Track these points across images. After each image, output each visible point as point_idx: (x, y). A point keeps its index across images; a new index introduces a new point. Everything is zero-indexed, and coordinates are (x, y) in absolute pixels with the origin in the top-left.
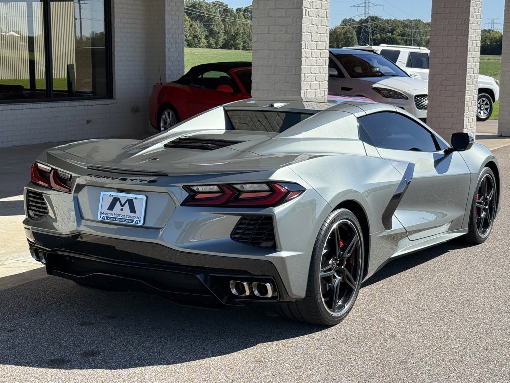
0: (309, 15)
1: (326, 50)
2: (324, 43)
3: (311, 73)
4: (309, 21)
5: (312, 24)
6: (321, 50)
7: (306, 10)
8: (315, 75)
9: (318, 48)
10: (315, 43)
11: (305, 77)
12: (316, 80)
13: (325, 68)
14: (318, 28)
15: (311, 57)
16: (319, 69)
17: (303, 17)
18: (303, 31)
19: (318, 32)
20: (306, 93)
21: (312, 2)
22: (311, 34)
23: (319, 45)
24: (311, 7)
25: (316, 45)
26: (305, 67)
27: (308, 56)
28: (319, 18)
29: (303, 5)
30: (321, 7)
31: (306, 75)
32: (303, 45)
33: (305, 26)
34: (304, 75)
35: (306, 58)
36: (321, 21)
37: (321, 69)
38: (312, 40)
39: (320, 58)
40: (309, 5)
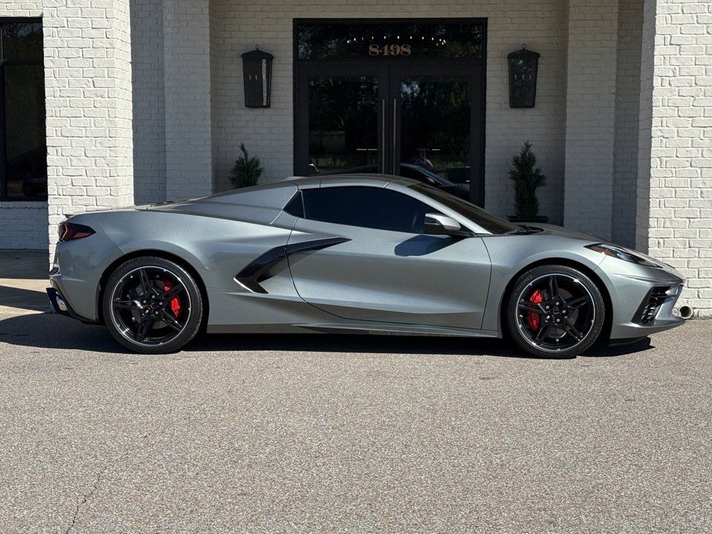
0: (670, 84)
3: (677, 156)
4: (672, 92)
5: (679, 96)
6: (704, 127)
7: (662, 79)
8: (689, 159)
9: (694, 125)
10: (690, 119)
11: (661, 162)
12: (691, 166)
14: (695, 100)
15: (678, 136)
16: (700, 151)
17: (655, 88)
18: (653, 105)
19: (695, 104)
20: (664, 182)
21: (677, 68)
22: (676, 109)
23: (700, 121)
24: (677, 74)
25: (690, 122)
26: (660, 149)
27: (667, 135)
28: (698, 87)
29: (654, 74)
30: (704, 73)
31: (664, 159)
32: (655, 122)
33: (661, 98)
34: (658, 160)
35: (662, 138)
36: (703, 90)
37: (705, 152)
38: (681, 115)
39: (703, 138)
40: (671, 72)
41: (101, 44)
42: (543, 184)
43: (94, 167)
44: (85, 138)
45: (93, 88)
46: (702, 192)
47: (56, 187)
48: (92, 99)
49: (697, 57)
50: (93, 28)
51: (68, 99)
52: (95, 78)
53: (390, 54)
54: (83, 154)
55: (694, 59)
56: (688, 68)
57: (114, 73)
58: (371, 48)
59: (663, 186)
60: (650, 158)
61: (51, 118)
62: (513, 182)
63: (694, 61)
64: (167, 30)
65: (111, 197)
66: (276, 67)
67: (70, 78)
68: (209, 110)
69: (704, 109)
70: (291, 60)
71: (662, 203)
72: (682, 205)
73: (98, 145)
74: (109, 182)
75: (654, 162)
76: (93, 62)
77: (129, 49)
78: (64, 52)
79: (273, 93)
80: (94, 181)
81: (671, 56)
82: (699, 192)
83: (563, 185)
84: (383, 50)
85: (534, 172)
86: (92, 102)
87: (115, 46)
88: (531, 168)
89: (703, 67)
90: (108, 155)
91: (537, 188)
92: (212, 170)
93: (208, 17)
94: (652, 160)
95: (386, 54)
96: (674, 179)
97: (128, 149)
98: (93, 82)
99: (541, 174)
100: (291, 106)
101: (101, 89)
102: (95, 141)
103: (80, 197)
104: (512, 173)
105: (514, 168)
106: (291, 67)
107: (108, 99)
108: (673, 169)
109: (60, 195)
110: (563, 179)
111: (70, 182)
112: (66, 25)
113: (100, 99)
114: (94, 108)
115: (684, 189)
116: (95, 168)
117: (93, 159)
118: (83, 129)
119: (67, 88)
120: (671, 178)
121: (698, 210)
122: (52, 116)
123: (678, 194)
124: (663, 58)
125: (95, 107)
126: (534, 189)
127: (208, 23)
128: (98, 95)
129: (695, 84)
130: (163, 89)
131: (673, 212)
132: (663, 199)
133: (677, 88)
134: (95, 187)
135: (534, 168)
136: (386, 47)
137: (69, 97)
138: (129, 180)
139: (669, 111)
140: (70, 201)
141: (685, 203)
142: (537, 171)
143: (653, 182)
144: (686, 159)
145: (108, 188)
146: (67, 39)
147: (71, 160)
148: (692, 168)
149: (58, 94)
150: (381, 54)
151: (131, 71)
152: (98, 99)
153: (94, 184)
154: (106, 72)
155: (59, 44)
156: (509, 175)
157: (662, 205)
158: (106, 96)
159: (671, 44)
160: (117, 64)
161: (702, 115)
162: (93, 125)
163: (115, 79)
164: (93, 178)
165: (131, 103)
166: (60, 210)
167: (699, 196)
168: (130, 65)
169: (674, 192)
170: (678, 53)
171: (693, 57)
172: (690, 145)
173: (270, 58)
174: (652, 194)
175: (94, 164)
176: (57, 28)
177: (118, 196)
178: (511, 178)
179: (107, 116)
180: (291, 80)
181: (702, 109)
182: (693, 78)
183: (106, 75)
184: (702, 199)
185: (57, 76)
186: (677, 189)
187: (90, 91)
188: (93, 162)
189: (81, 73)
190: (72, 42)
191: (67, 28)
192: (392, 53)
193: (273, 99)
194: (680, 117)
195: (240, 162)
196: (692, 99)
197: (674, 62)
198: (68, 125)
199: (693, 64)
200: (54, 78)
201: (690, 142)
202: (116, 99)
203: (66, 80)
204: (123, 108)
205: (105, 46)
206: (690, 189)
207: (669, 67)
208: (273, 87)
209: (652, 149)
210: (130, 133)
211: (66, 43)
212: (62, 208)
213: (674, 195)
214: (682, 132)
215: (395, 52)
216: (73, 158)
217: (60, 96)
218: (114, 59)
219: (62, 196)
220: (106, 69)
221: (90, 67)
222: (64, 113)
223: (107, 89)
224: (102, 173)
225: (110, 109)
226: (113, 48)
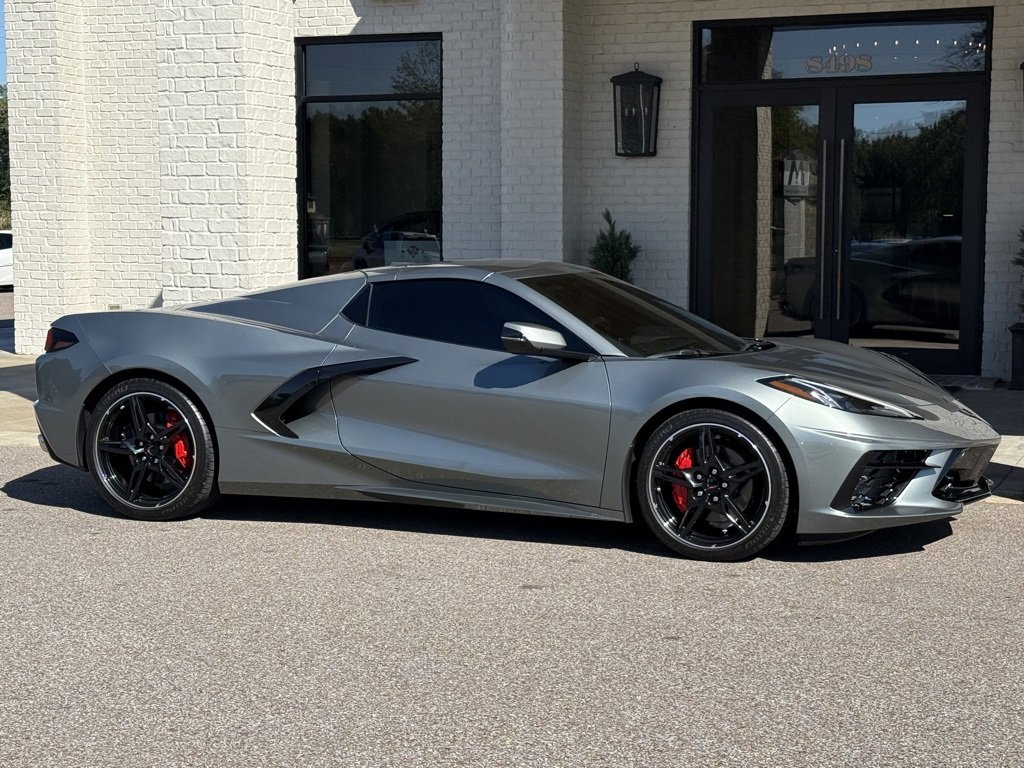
41: (228, 71)
43: (220, 247)
44: (208, 206)
45: (218, 134)
47: (172, 275)
48: (217, 150)
50: (218, 49)
51: (186, 150)
52: (221, 120)
54: (206, 229)
57: (244, 111)
61: (166, 177)
65: (240, 289)
67: (190, 121)
73: (224, 215)
74: (237, 267)
76: (217, 96)
78: (183, 84)
80: (219, 267)
86: (217, 155)
87: (245, 72)
90: (237, 230)
98: (218, 126)
101: (228, 135)
102: (221, 209)
103: (202, 290)
107: (237, 150)
109: (178, 287)
111: (190, 268)
112: (184, 46)
113: (227, 149)
114: (219, 163)
117: (218, 235)
118: (206, 192)
119: (186, 134)
122: (168, 175)
125: (220, 161)
128: (225, 143)
134: (220, 276)
137: (188, 147)
140: (189, 295)
145: (237, 277)
146: (185, 65)
147: (191, 237)
149: (175, 143)
152: (224, 149)
153: (219, 272)
154: (235, 111)
155: (176, 71)
158: (235, 145)
160: (249, 99)
162: (217, 187)
163: (247, 121)
164: (217, 262)
175: (219, 243)
176: (173, 49)
179: (236, 174)
183: (235, 115)
185: (174, 118)
187: (214, 138)
188: (219, 239)
189: (204, 112)
190: (192, 69)
191: (185, 50)
198: (188, 188)
200: (169, 121)
202: (247, 150)
203: (185, 122)
205: (232, 73)
211: (184, 71)
216: (193, 233)
217: (178, 147)
218: (245, 91)
219: (180, 289)
220: (234, 107)
221: (214, 104)
222: (182, 170)
223: (234, 135)
224: (230, 256)
225: (239, 164)
226: (244, 76)
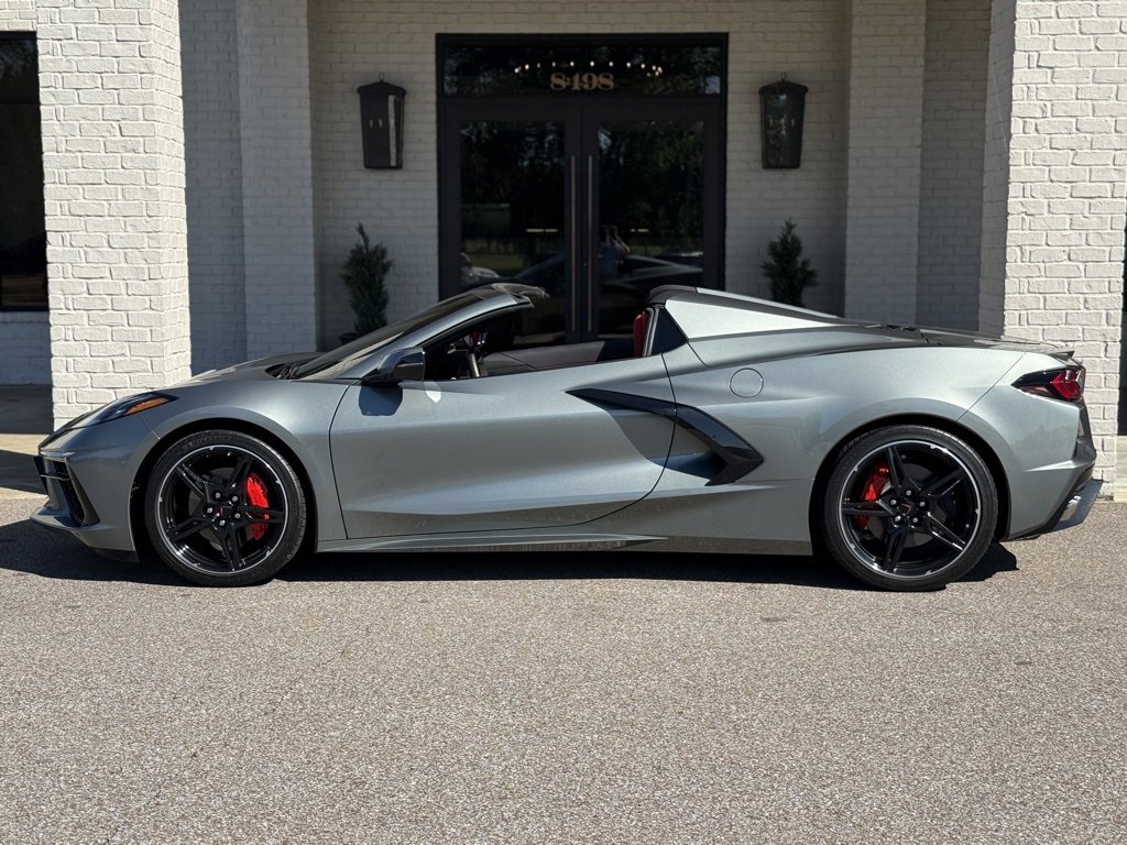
0: (1037, 130)
1: (1113, 197)
2: (1108, 185)
3: (1047, 244)
4: (1040, 143)
5: (1051, 148)
6: (1090, 198)
7: (1025, 122)
8: (1066, 248)
9: (1074, 195)
10: (1068, 185)
11: (1022, 253)
13: (1109, 234)
14: (1076, 154)
15: (1049, 212)
16: (1084, 236)
17: (1014, 136)
18: (1011, 162)
19: (1076, 161)
20: (1026, 286)
21: (1048, 104)
22: (1047, 169)
23: (1084, 188)
24: (1049, 114)
25: (1069, 190)
26: (1021, 232)
27: (1032, 211)
28: (1083, 135)
29: (1012, 114)
30: (1091, 112)
31: (1028, 248)
32: (1014, 189)
33: (1023, 151)
34: (1018, 249)
35: (1023, 215)
36: (1089, 139)
37: (1091, 238)
38: (1054, 178)
39: (1087, 214)
40: (1039, 111)
41: (132, 67)
42: (814, 284)
44: (108, 218)
45: (119, 138)
46: (1086, 301)
47: (62, 297)
48: (119, 155)
49: (1079, 86)
50: (118, 41)
51: (79, 154)
52: (124, 122)
53: (581, 87)
54: (106, 244)
55: (1074, 90)
56: (1065, 104)
57: (153, 112)
58: (554, 80)
59: (1026, 291)
60: (1005, 247)
61: (52, 186)
62: (768, 280)
63: (1074, 93)
64: (244, 50)
65: (151, 312)
66: (410, 107)
67: (82, 122)
68: (309, 172)
69: (1090, 170)
70: (433, 97)
71: (1024, 318)
72: (1054, 320)
73: (129, 228)
74: (147, 287)
75: (1012, 254)
76: (118, 95)
77: (178, 74)
78: (72, 79)
79: (407, 147)
80: (123, 287)
81: (1039, 86)
82: (1082, 301)
83: (842, 285)
84: (572, 82)
85: (799, 265)
86: (119, 161)
87: (154, 69)
88: (795, 259)
89: (1089, 102)
90: (146, 245)
91: (805, 289)
92: (315, 265)
93: (306, 30)
94: (1008, 250)
95: (576, 87)
96: (1044, 279)
97: (179, 235)
98: (120, 128)
99: (810, 268)
100: (434, 166)
101: (132, 139)
102: (125, 222)
103: (101, 313)
104: (767, 266)
105: (770, 260)
106: (433, 108)
107: (144, 155)
108: (1042, 265)
109: (68, 309)
110: (842, 275)
111: (85, 289)
112: (74, 36)
113: (132, 154)
114: (122, 170)
115: (1059, 295)
116: (126, 265)
117: (121, 251)
118: (105, 203)
119: (78, 137)
120: (1038, 279)
121: (1080, 329)
122: (54, 183)
123: (1048, 302)
124: (1025, 89)
125: (123, 167)
126: (800, 291)
127: (305, 41)
128: (129, 148)
129: (1077, 129)
130: (239, 140)
131: (1041, 332)
132: (1024, 312)
133: (1047, 137)
134: (125, 297)
135: (800, 259)
136: (576, 77)
137: (80, 151)
138: (181, 284)
139: (1036, 172)
140: (86, 319)
141: (1059, 317)
142: (805, 263)
143: (1009, 286)
144: (1062, 248)
145: (146, 298)
146: (76, 58)
147: (86, 253)
148: (1070, 263)
149: (63, 147)
150: (569, 87)
151: (181, 109)
152: (128, 154)
153: (124, 292)
154: (141, 112)
155: (64, 66)
156: (762, 271)
157: (1024, 322)
158: (141, 150)
159: (1038, 66)
160: (158, 98)
161: (1087, 179)
162: (120, 197)
163: (156, 123)
164: (122, 282)
165: (183, 162)
166: (70, 333)
167: (1082, 306)
168: (181, 101)
169: (1042, 300)
170: (1049, 80)
171: (1074, 87)
172: (1067, 227)
173: (400, 93)
174: (1008, 304)
175: (122, 259)
176: (59, 40)
177: (163, 311)
178: (765, 275)
179: (143, 183)
180: (433, 128)
181: (1087, 168)
182: (1074, 120)
183: (141, 116)
184: (1086, 311)
185: (62, 118)
186: (1048, 296)
187: (115, 142)
188: (123, 256)
189: (101, 112)
190: (84, 63)
191: (76, 41)
192: (586, 87)
193: (407, 156)
194: (1052, 181)
195: (357, 252)
196: (1072, 153)
197: (1043, 95)
198: (81, 198)
199: (1074, 97)
200: (56, 122)
201: (1068, 221)
202: (158, 155)
203: (77, 124)
204: (169, 169)
205: (137, 69)
206: (1067, 295)
207: (1036, 102)
208: (407, 138)
209: (1009, 232)
210: (181, 209)
211: (75, 65)
212: (73, 330)
213: (1042, 306)
214: (1057, 207)
215: (590, 85)
216: (88, 249)
217: (67, 151)
218: (153, 90)
219: (73, 312)
220: (140, 107)
221: (114, 103)
222: (73, 178)
223: (142, 139)
224: (137, 274)
225: (148, 171)
226: (152, 73)
